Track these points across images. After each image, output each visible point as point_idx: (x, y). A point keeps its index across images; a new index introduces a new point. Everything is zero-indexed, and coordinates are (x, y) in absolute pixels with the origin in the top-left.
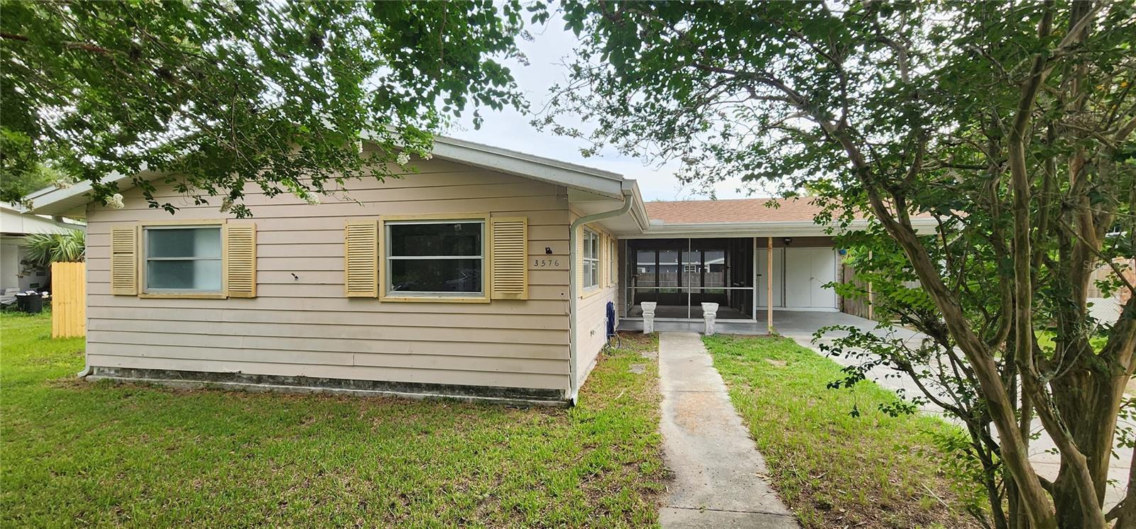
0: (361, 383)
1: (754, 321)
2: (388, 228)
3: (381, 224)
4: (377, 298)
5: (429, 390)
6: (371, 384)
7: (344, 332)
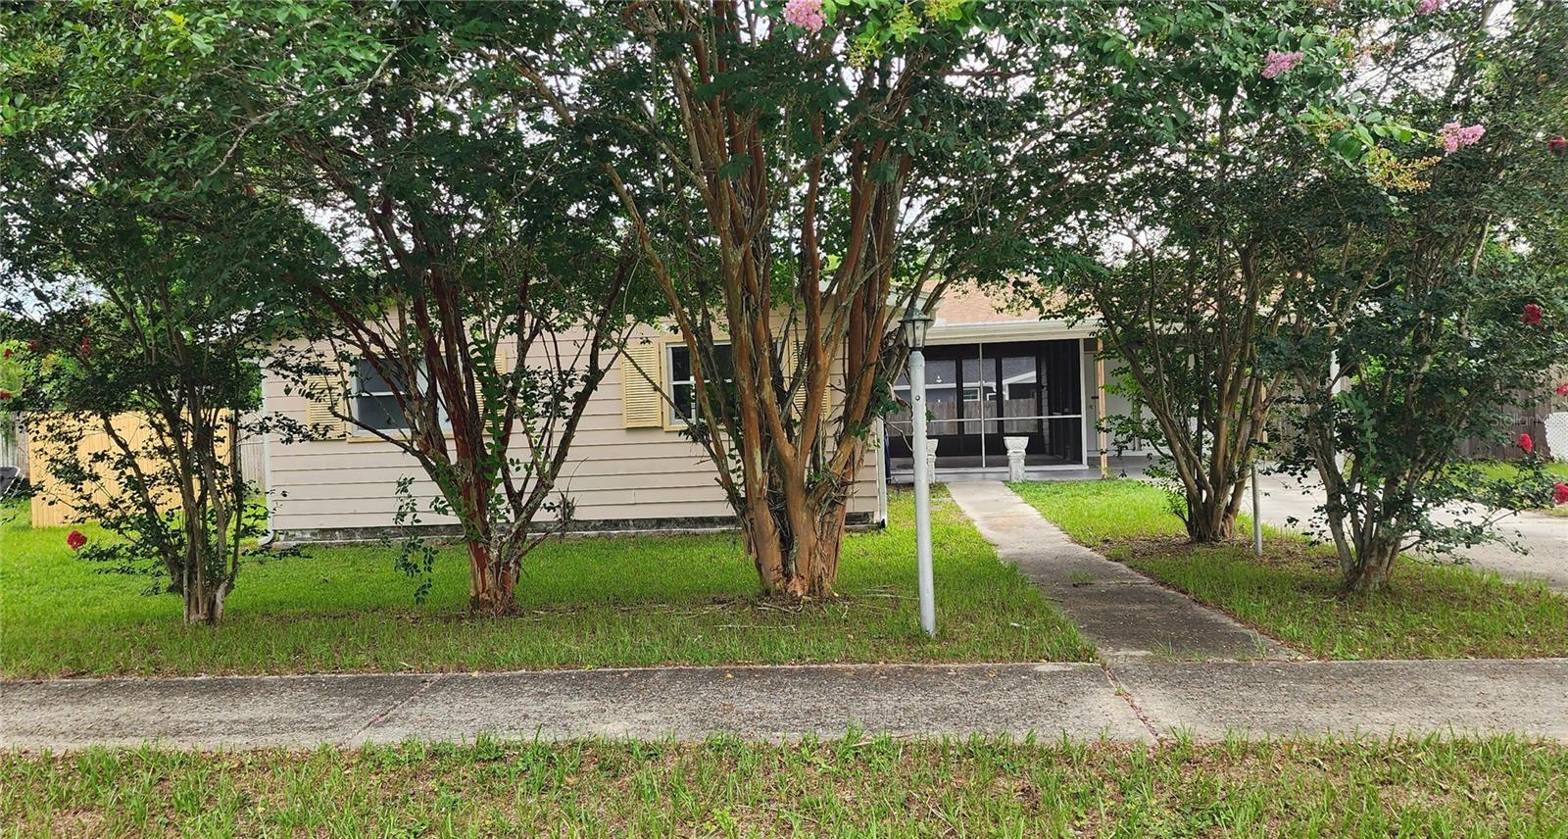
0: (642, 523)
1: (1085, 466)
2: (670, 351)
3: (663, 346)
4: (662, 428)
5: (724, 525)
6: (654, 522)
7: (623, 467)
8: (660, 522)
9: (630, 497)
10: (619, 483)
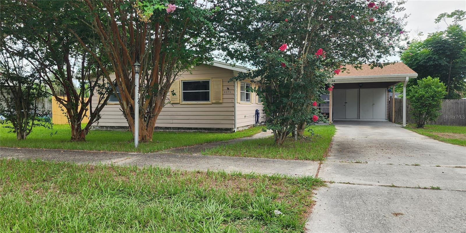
0: (174, 128)
2: (182, 82)
3: (180, 81)
4: (179, 103)
5: (194, 130)
6: (177, 128)
7: (170, 113)
8: (179, 128)
9: (171, 121)
10: (168, 117)
